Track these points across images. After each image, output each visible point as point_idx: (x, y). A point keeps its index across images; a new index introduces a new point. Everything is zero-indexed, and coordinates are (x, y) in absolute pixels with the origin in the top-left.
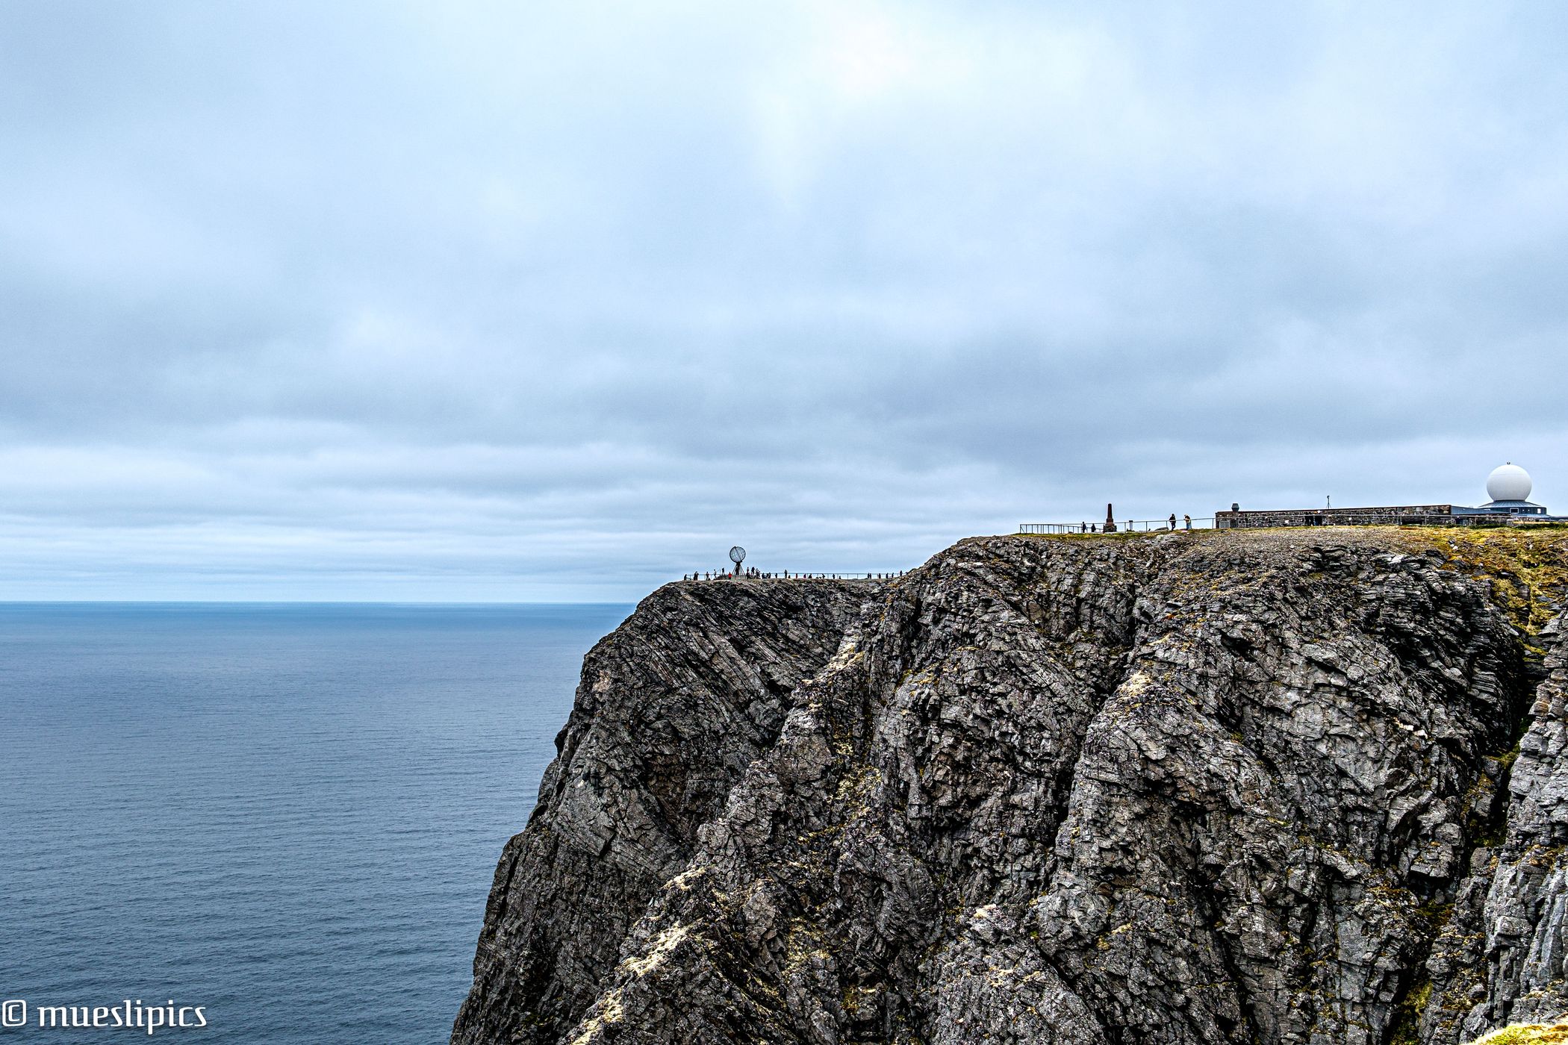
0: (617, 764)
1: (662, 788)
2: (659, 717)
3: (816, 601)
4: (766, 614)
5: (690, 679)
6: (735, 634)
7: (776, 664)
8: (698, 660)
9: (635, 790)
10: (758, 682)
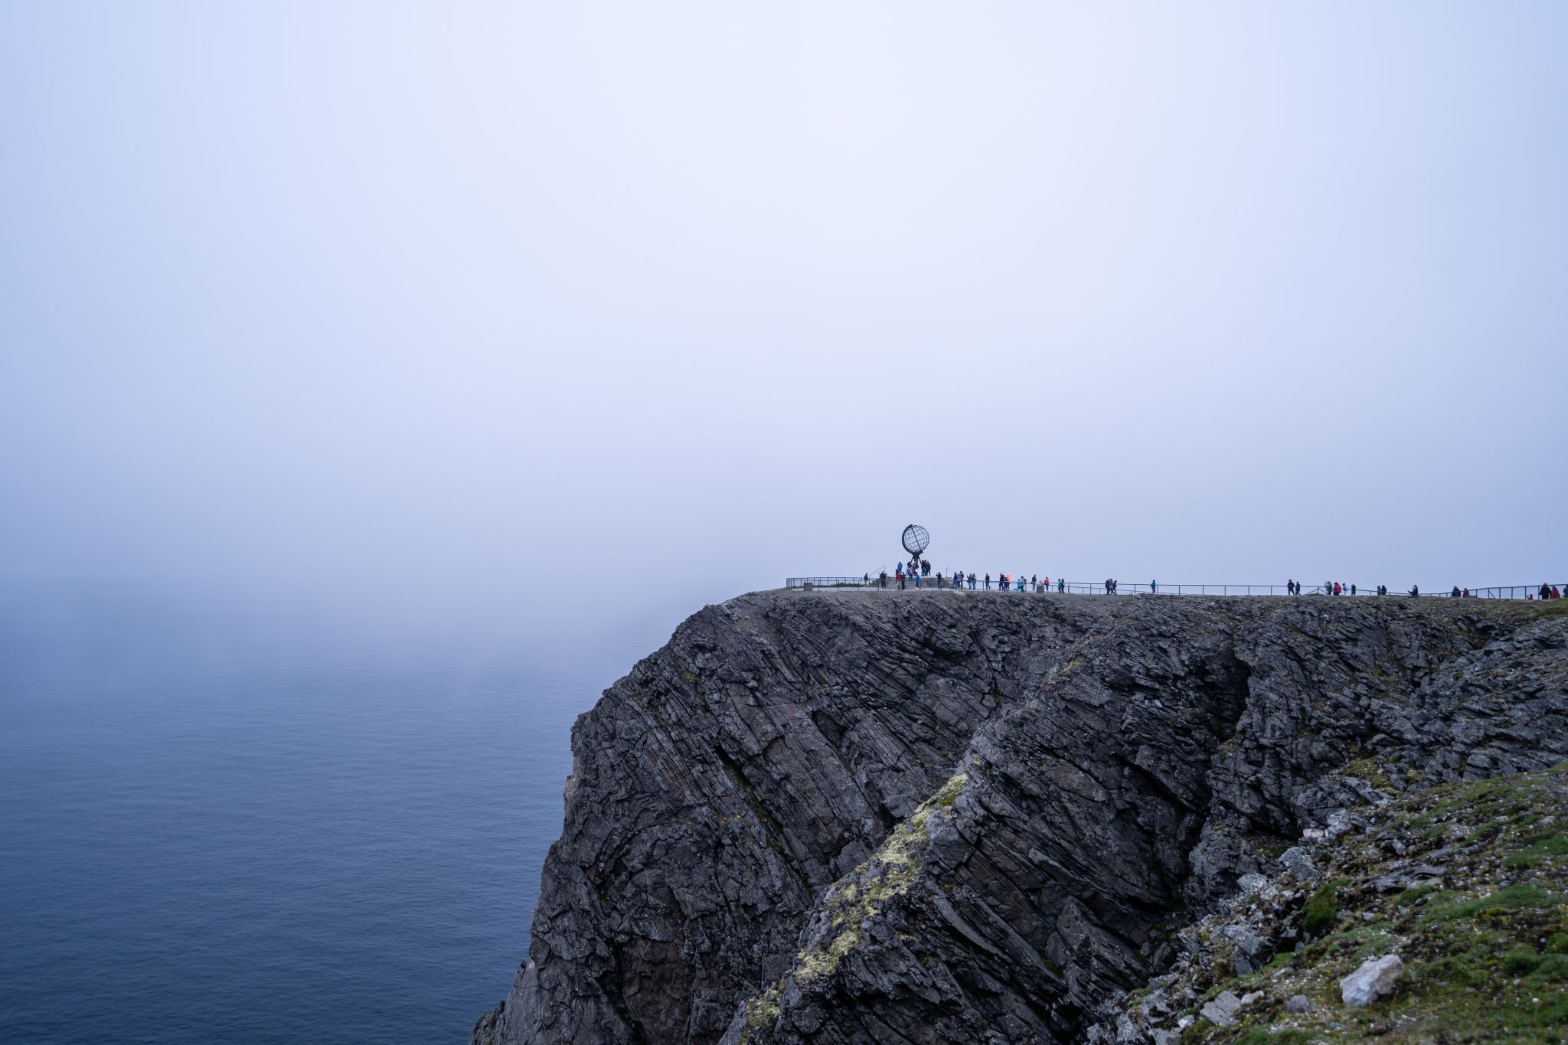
0: (565, 946)
1: (649, 1003)
2: (649, 862)
3: (1002, 642)
4: (885, 665)
5: (720, 791)
6: (826, 702)
7: (898, 770)
8: (740, 752)
9: (591, 1004)
10: (860, 804)
